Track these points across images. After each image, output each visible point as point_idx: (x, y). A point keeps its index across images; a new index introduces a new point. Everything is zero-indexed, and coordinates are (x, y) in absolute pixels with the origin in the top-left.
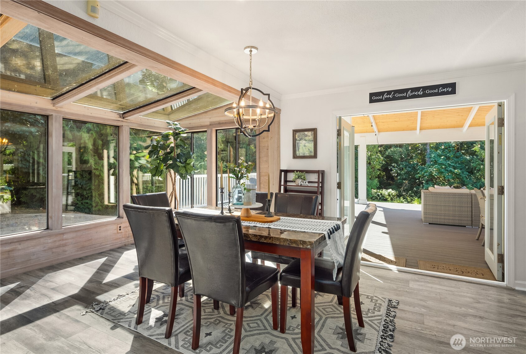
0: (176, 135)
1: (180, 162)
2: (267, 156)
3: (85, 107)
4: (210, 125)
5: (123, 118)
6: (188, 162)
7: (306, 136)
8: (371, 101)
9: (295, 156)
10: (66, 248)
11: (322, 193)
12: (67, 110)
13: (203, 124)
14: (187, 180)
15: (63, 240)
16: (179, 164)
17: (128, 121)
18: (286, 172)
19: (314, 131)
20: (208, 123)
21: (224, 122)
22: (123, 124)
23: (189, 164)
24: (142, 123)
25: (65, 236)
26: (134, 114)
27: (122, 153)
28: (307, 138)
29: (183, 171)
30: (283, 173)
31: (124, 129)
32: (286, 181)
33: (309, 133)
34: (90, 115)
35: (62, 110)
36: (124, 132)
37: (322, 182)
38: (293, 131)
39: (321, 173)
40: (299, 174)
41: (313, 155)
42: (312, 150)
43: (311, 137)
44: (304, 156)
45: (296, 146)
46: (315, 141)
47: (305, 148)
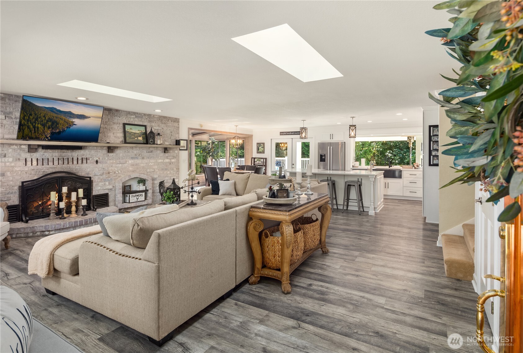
0: (213, 143)
1: (215, 154)
2: (248, 152)
5: (193, 137)
6: (218, 154)
7: (261, 145)
8: (280, 135)
9: (258, 152)
11: (266, 166)
13: (224, 138)
14: (217, 162)
16: (214, 155)
18: (254, 158)
19: (264, 144)
20: (226, 138)
22: (193, 139)
23: (218, 155)
24: (199, 138)
27: (192, 150)
28: (261, 146)
29: (216, 158)
30: (253, 159)
31: (193, 141)
32: (254, 162)
33: (262, 144)
37: (266, 162)
38: (257, 143)
39: (266, 159)
40: (259, 159)
41: (263, 152)
42: (263, 150)
43: (263, 146)
44: (260, 153)
45: (258, 149)
46: (264, 147)
47: (261, 149)
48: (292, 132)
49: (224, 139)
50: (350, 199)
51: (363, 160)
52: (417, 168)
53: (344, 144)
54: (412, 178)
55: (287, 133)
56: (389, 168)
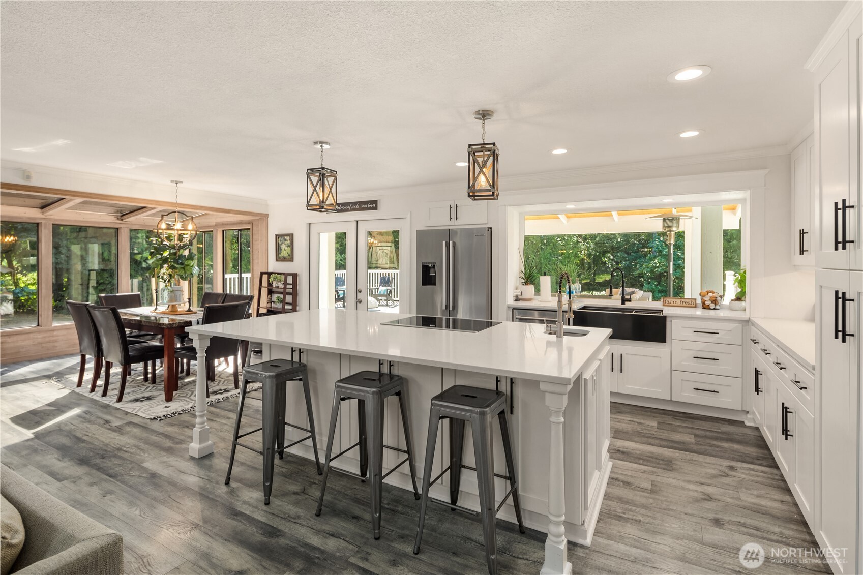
3: (77, 213)
4: (216, 225)
5: (122, 220)
9: (278, 259)
10: (56, 344)
11: (294, 294)
12: (56, 217)
13: (210, 224)
15: (53, 336)
17: (128, 223)
18: (269, 274)
20: (214, 224)
21: (226, 223)
22: (122, 225)
24: (146, 224)
25: (55, 333)
26: (130, 217)
27: (121, 254)
28: (286, 242)
30: (265, 277)
31: (122, 231)
32: (269, 283)
33: (287, 238)
34: (82, 219)
35: (52, 217)
36: (123, 233)
37: (295, 284)
38: (276, 235)
39: (295, 276)
40: (279, 276)
41: (291, 258)
42: (290, 253)
43: (289, 242)
44: (284, 259)
45: (278, 249)
46: (292, 246)
47: (285, 252)
48: (354, 204)
49: (209, 227)
50: (465, 467)
51: (546, 282)
52: (712, 306)
53: (486, 234)
54: (702, 345)
55: (344, 208)
56: (623, 306)
